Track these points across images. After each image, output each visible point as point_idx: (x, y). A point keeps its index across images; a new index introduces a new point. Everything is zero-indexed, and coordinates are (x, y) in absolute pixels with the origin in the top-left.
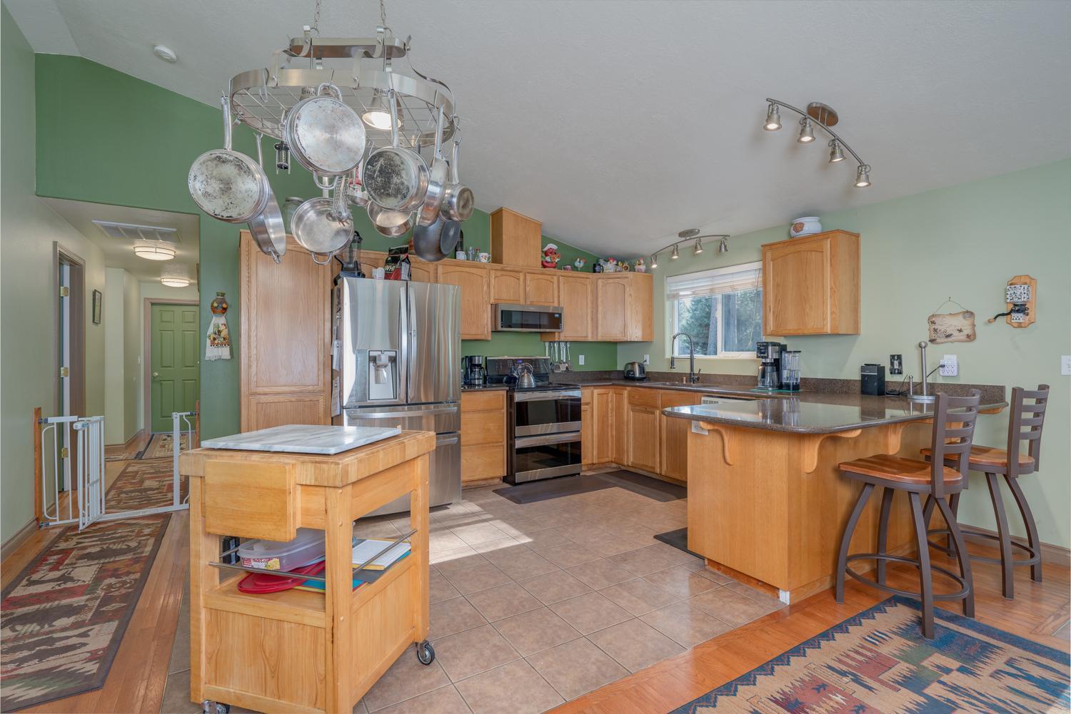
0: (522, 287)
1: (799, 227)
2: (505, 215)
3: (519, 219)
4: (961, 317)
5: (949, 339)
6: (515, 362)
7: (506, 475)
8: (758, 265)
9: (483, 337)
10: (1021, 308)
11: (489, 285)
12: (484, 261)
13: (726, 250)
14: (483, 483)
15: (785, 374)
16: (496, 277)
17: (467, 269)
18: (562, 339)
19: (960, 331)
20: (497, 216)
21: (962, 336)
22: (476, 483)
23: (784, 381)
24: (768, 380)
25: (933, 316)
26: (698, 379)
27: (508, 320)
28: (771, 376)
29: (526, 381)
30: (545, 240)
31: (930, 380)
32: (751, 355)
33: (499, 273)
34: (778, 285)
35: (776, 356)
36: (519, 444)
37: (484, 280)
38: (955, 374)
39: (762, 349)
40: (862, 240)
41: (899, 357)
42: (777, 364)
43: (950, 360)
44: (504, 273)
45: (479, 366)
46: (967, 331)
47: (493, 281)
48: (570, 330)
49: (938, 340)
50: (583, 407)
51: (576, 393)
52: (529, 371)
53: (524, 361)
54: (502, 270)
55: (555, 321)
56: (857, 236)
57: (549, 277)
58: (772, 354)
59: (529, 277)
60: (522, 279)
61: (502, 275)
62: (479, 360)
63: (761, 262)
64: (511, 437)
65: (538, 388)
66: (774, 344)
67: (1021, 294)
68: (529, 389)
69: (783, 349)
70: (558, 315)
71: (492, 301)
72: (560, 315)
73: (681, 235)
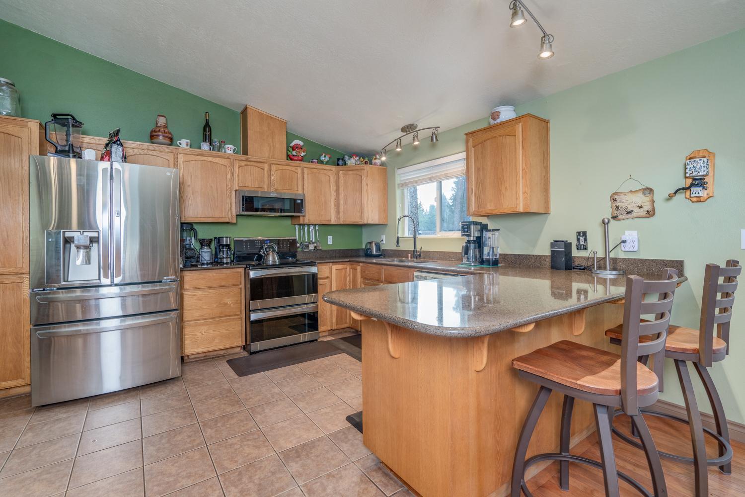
0: (266, 175)
1: (495, 115)
2: (249, 111)
3: (263, 117)
4: (641, 194)
5: (630, 216)
6: (263, 242)
7: (245, 344)
8: (463, 155)
9: (227, 220)
10: (699, 182)
11: (233, 174)
12: (228, 152)
13: (437, 140)
14: (222, 352)
15: (486, 250)
16: (240, 167)
17: (210, 159)
18: (306, 222)
19: (641, 207)
20: (245, 111)
21: (642, 212)
22: (215, 353)
23: (485, 257)
24: (471, 253)
25: (615, 194)
26: (420, 255)
27: (249, 204)
28: (474, 252)
29: (271, 258)
30: (290, 137)
31: (612, 255)
32: (457, 234)
33: (243, 164)
34: (479, 169)
35: (477, 234)
36: (254, 316)
37: (228, 169)
38: (636, 249)
39: (466, 228)
40: (552, 126)
41: (585, 233)
42: (479, 242)
43: (631, 235)
44: (248, 163)
45: (228, 246)
46: (647, 207)
47: (237, 170)
48: (310, 214)
49: (620, 217)
50: (320, 282)
51: (314, 270)
52: (273, 251)
53: (271, 241)
54: (247, 160)
55: (297, 206)
56: (547, 122)
57: (293, 169)
58: (474, 233)
59: (273, 167)
60: (266, 169)
61: (246, 165)
62: (227, 241)
63: (465, 152)
64: (248, 311)
65: (282, 265)
66: (476, 224)
68: (274, 266)
69: (484, 227)
70: (299, 201)
71: (236, 187)
72: (302, 200)
73: (404, 129)
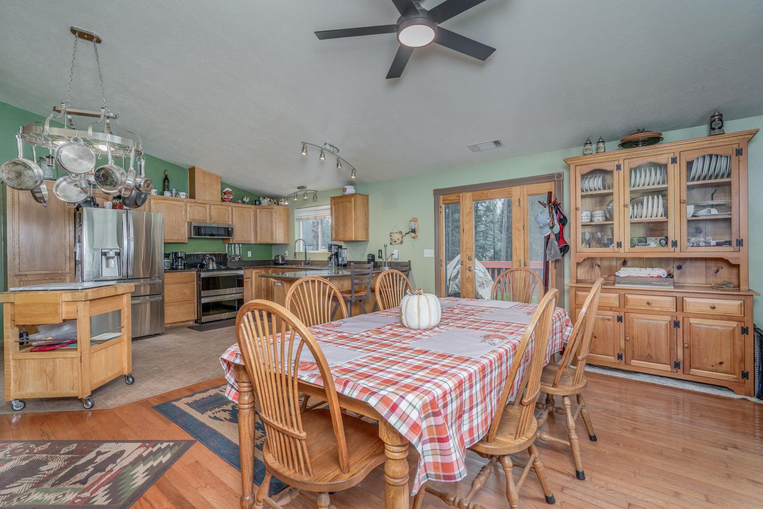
0: (208, 213)
1: (344, 190)
2: (196, 170)
3: (205, 173)
4: (399, 234)
5: (396, 243)
6: (205, 255)
7: (196, 319)
8: (329, 206)
9: (182, 241)
10: (414, 231)
11: (186, 211)
12: (182, 197)
13: (316, 198)
14: (182, 324)
15: (340, 259)
16: (190, 207)
17: (171, 202)
18: (234, 242)
19: (398, 239)
20: (192, 170)
21: (398, 242)
22: (176, 324)
23: (340, 263)
24: (333, 260)
25: (391, 233)
26: (309, 263)
27: (198, 231)
28: (335, 260)
29: (211, 266)
30: (224, 185)
31: (388, 261)
32: (326, 251)
33: (193, 205)
34: (336, 217)
35: (336, 251)
36: (204, 301)
37: (183, 208)
38: (397, 257)
39: (330, 247)
40: (370, 197)
41: (381, 250)
42: (337, 255)
43: (396, 252)
44: (196, 204)
45: (181, 257)
46: (400, 239)
47: (188, 209)
48: (238, 237)
49: (393, 243)
50: (245, 280)
51: (241, 272)
52: (213, 261)
53: (212, 254)
54: (195, 202)
55: (228, 232)
56: (367, 196)
57: (226, 208)
58: (334, 250)
59: (212, 207)
60: (208, 208)
61: (195, 206)
62: (181, 255)
64: (200, 297)
65: (219, 269)
66: (335, 245)
67: (413, 225)
68: (213, 270)
69: (340, 247)
70: (230, 229)
71: (188, 220)
72: (232, 229)
73: (299, 188)
